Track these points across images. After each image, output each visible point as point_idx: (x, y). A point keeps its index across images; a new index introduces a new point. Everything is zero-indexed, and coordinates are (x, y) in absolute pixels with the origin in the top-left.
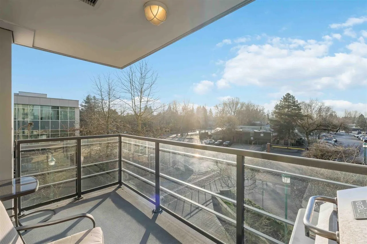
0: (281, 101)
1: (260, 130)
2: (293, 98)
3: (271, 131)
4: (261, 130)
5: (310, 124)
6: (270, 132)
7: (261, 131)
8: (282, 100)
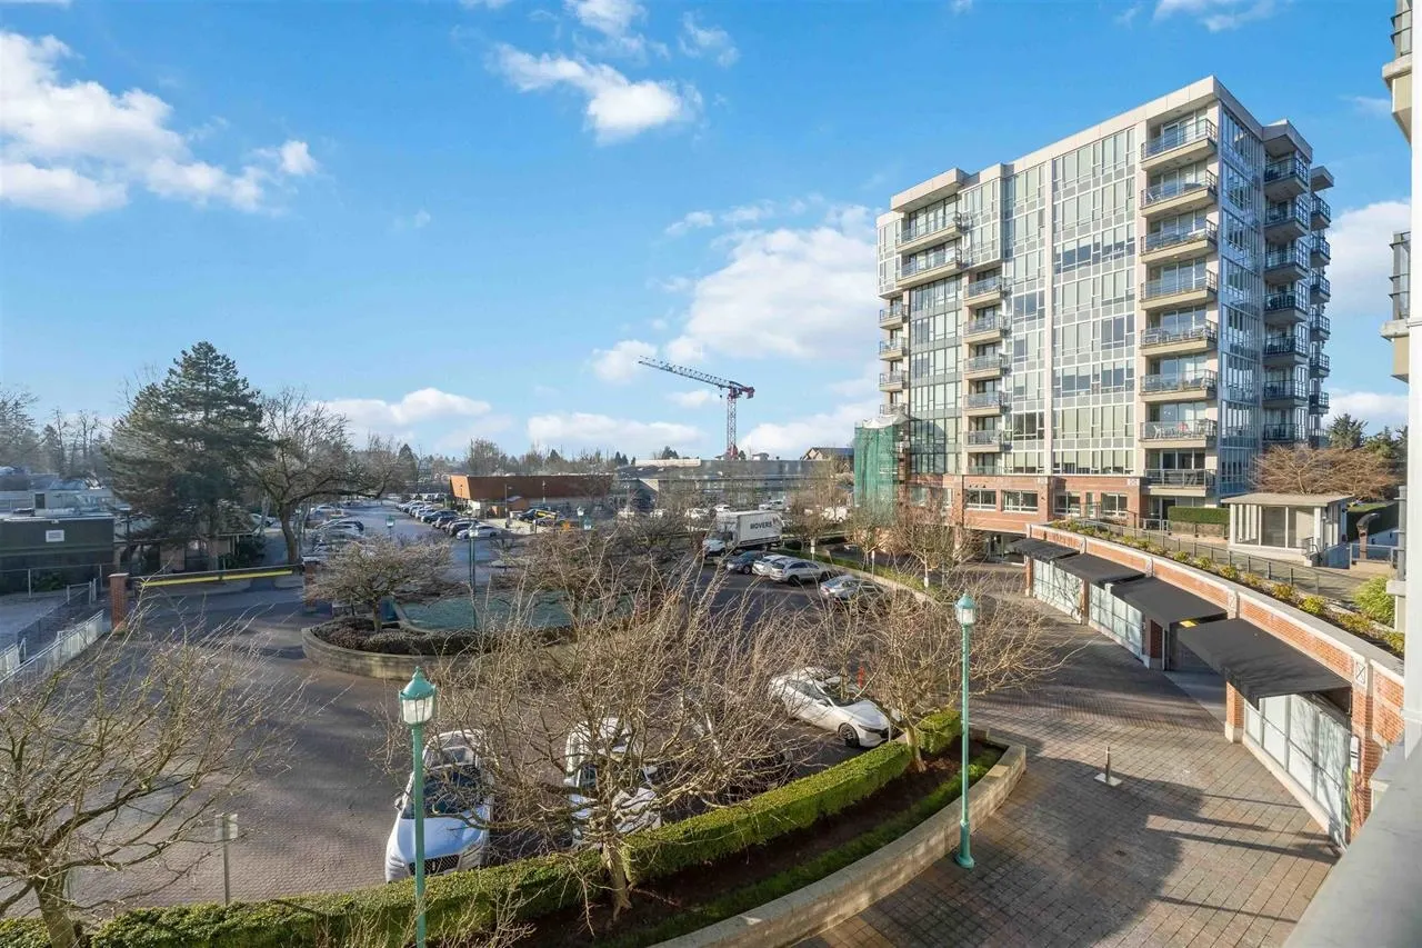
0: (172, 372)
1: (31, 513)
2: (229, 366)
3: (114, 511)
4: (39, 512)
5: (295, 474)
6: (107, 515)
7: (40, 515)
8: (179, 370)
